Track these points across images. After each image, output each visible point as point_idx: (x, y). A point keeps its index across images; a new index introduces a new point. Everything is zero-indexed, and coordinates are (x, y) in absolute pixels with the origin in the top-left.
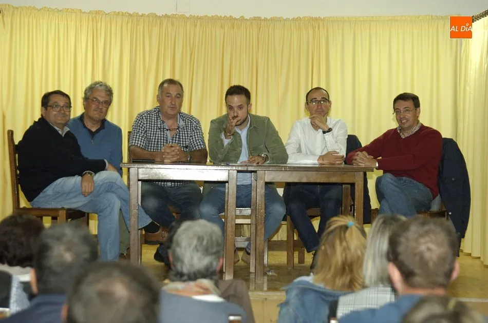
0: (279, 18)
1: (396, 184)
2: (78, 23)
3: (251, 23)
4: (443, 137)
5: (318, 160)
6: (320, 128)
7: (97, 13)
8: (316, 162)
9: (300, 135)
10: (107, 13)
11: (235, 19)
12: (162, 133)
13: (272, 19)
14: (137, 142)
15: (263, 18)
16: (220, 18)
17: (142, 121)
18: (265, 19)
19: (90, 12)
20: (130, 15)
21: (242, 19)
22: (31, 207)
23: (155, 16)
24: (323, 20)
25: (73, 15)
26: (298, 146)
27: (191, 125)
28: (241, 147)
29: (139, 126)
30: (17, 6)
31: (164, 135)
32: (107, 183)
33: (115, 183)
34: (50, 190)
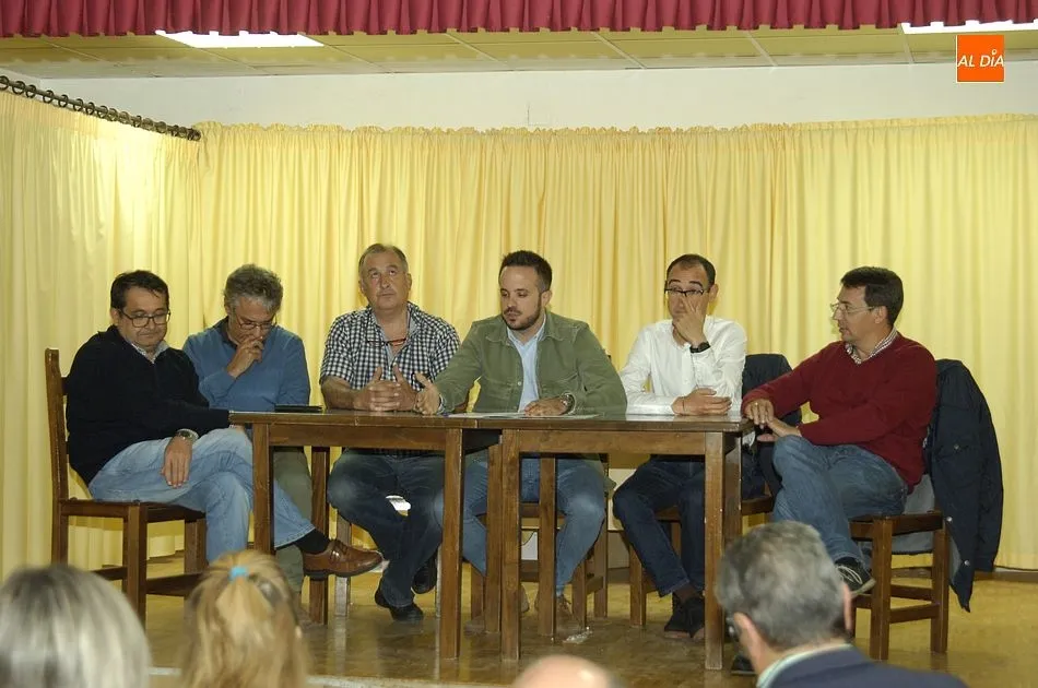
0: (707, 128)
1: (804, 457)
2: (333, 148)
3: (653, 141)
4: (936, 359)
5: (673, 406)
6: (687, 341)
7: (367, 130)
8: (669, 409)
9: (648, 356)
10: (386, 130)
11: (621, 133)
12: (377, 350)
13: (693, 132)
14: (334, 369)
15: (674, 130)
16: (591, 133)
17: (341, 330)
18: (679, 131)
19: (358, 130)
20: (428, 133)
21: (635, 132)
22: (91, 498)
23: (471, 132)
24: (792, 129)
25: (326, 136)
26: (645, 378)
27: (432, 335)
28: (522, 380)
29: (337, 340)
30: (229, 125)
31: (380, 353)
32: (219, 453)
33: (234, 453)
34: (113, 467)
